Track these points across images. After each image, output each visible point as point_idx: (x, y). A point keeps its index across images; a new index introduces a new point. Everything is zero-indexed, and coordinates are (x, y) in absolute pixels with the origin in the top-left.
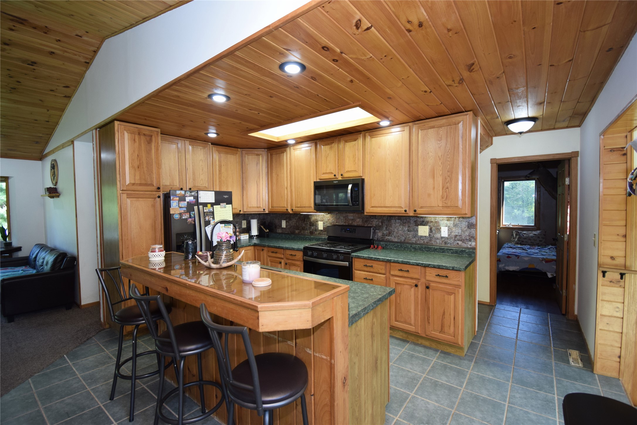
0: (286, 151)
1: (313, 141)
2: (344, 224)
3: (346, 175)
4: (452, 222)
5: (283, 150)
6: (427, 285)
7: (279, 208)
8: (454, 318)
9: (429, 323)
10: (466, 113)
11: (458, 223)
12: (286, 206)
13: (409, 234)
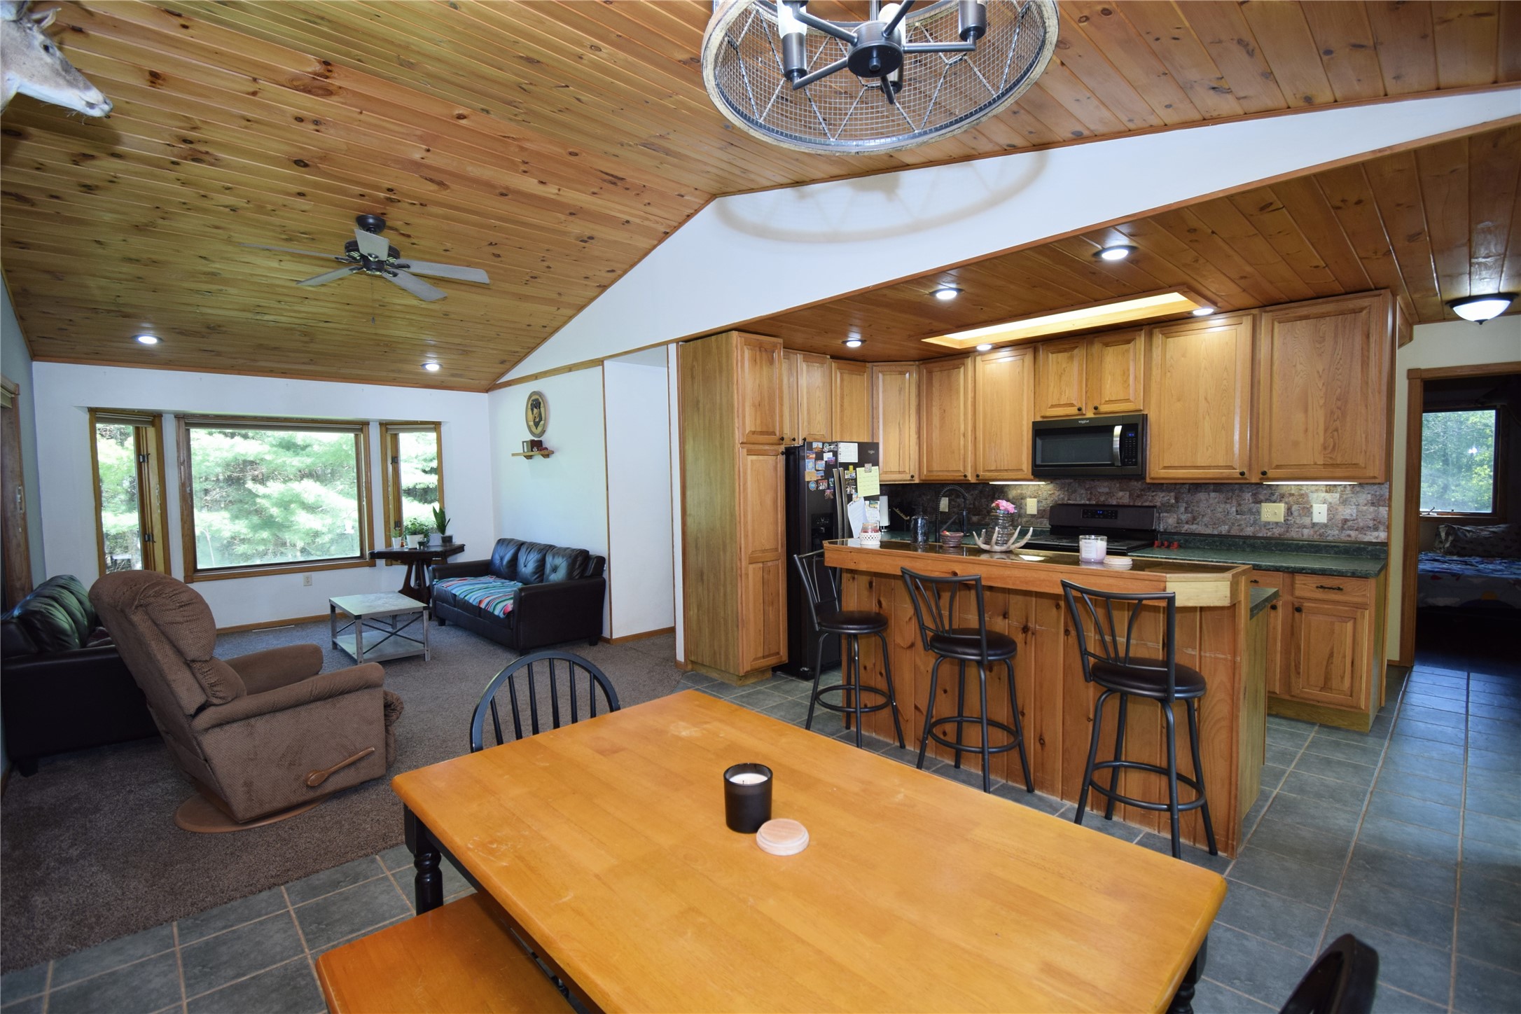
0: (964, 364)
1: (1029, 345)
2: (1088, 502)
3: (1104, 408)
4: (1337, 495)
5: (956, 362)
6: (1297, 605)
7: (946, 473)
8: (1352, 663)
9: (1299, 673)
10: (1377, 292)
11: (1350, 495)
12: (962, 469)
13: (1239, 520)
